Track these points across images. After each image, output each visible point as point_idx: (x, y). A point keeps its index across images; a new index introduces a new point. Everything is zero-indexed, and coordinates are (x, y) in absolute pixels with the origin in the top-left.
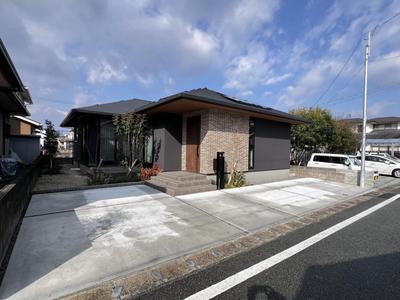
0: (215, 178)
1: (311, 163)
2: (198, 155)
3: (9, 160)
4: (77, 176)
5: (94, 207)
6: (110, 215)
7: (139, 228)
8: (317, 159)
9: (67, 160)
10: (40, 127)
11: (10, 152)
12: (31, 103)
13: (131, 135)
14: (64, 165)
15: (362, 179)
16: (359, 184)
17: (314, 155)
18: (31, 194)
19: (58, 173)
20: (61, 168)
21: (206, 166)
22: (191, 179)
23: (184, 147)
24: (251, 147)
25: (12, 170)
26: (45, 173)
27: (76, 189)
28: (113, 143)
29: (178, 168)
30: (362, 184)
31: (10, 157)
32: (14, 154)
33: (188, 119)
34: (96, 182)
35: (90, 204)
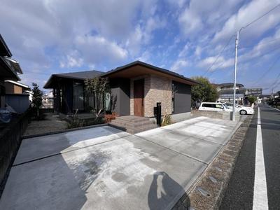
0: (155, 120)
1: (201, 108)
2: (143, 105)
3: (4, 111)
4: (57, 121)
5: (77, 149)
6: (93, 155)
7: (123, 168)
8: (204, 105)
9: (49, 110)
10: (29, 89)
11: (6, 106)
12: (22, 73)
13: (97, 92)
14: (48, 114)
15: (234, 117)
16: (231, 119)
17: (202, 103)
18: (21, 139)
19: (43, 119)
20: (46, 115)
21: (149, 112)
22: (141, 121)
23: (132, 100)
24: (173, 99)
25: (6, 119)
26: (34, 120)
27: (59, 133)
28: (82, 98)
29: (128, 114)
30: (234, 119)
31: (5, 110)
32: (9, 107)
33: (135, 81)
34: (74, 126)
35: (73, 146)
